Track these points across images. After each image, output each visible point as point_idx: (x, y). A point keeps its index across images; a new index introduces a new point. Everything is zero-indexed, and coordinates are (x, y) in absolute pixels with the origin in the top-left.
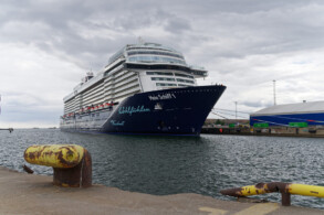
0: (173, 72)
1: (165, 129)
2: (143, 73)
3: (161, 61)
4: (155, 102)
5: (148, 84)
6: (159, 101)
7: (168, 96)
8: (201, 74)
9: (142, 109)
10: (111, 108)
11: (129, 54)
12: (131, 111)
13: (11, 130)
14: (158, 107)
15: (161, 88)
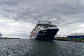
0: (48, 26)
1: (46, 39)
2: (42, 26)
4: (43, 33)
5: (43, 29)
6: (44, 32)
7: (46, 31)
9: (41, 34)
10: (36, 34)
11: (39, 22)
12: (39, 35)
14: (44, 34)
15: (45, 29)
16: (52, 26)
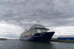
1: (42, 40)
3: (41, 27)
7: (44, 34)
8: (48, 30)
9: (38, 36)
10: (31, 36)
11: (35, 26)
13: (11, 40)
14: (41, 36)
15: (41, 32)
16: (46, 29)
